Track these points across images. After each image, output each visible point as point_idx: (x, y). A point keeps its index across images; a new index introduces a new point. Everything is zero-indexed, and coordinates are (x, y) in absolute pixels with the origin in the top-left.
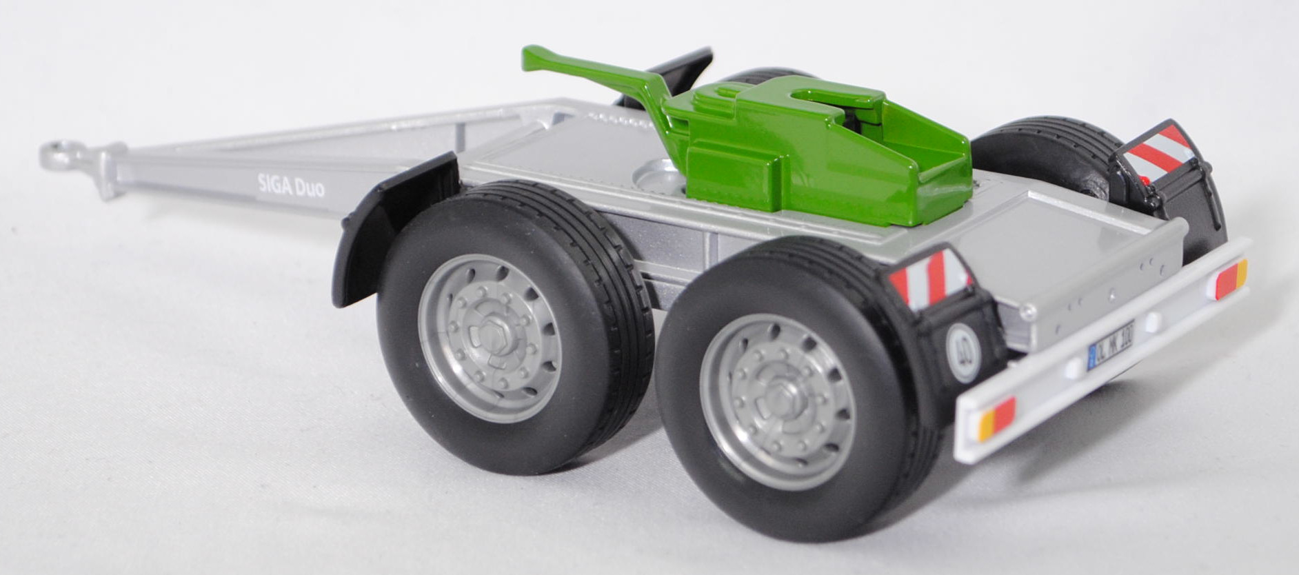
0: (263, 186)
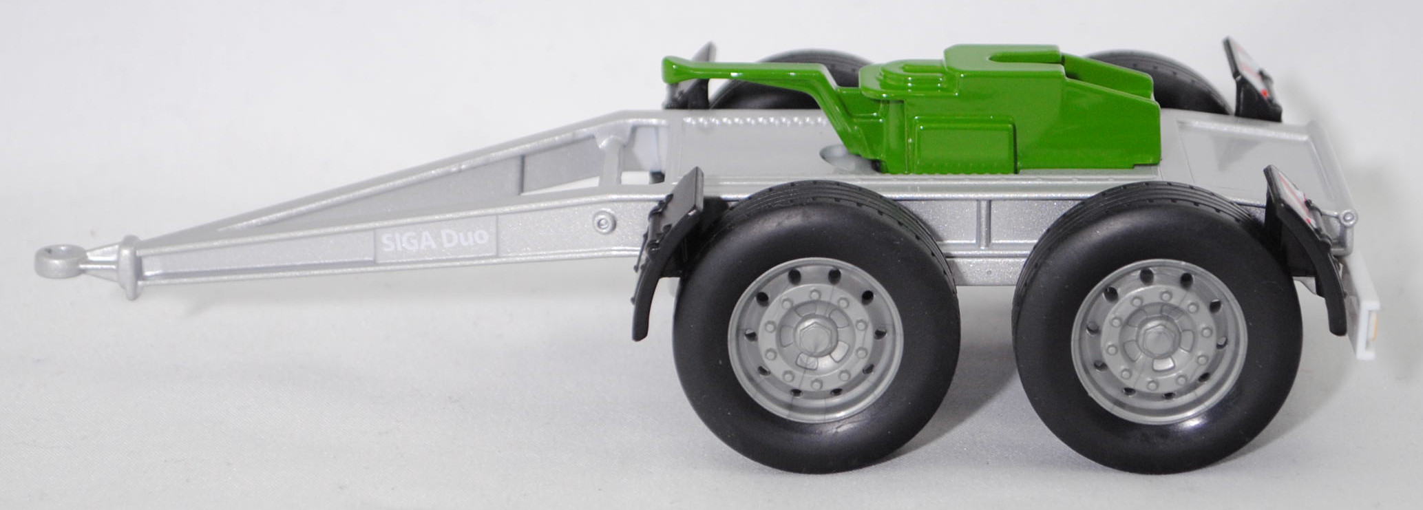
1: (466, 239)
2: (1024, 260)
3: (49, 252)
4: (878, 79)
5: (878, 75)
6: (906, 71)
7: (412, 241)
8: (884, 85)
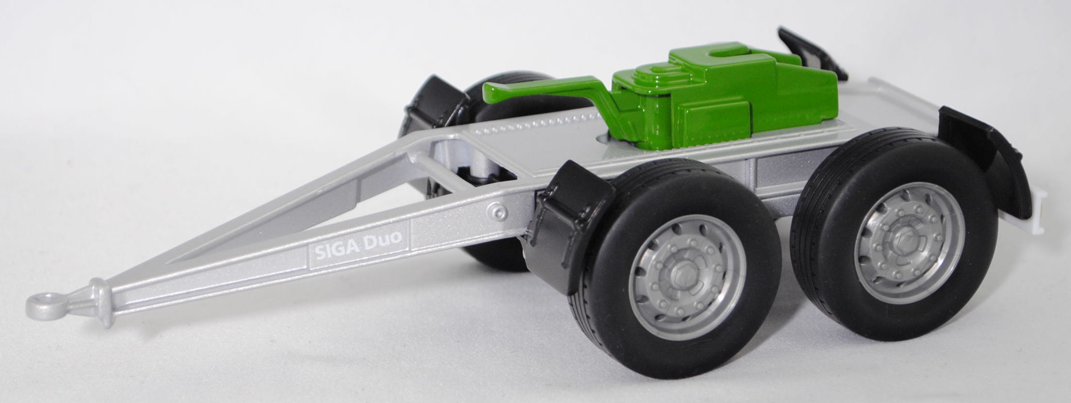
0: (319, 255)
1: (384, 241)
2: (799, 195)
3: (37, 299)
4: (633, 78)
5: (633, 75)
6: (653, 72)
7: (340, 249)
8: (637, 82)
